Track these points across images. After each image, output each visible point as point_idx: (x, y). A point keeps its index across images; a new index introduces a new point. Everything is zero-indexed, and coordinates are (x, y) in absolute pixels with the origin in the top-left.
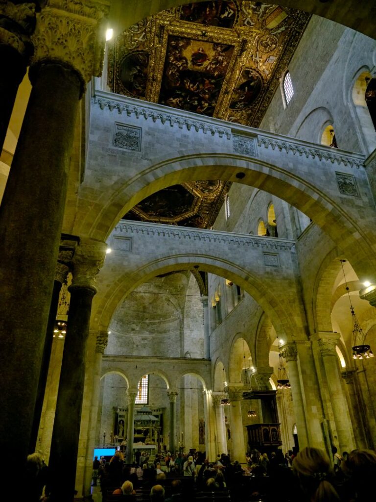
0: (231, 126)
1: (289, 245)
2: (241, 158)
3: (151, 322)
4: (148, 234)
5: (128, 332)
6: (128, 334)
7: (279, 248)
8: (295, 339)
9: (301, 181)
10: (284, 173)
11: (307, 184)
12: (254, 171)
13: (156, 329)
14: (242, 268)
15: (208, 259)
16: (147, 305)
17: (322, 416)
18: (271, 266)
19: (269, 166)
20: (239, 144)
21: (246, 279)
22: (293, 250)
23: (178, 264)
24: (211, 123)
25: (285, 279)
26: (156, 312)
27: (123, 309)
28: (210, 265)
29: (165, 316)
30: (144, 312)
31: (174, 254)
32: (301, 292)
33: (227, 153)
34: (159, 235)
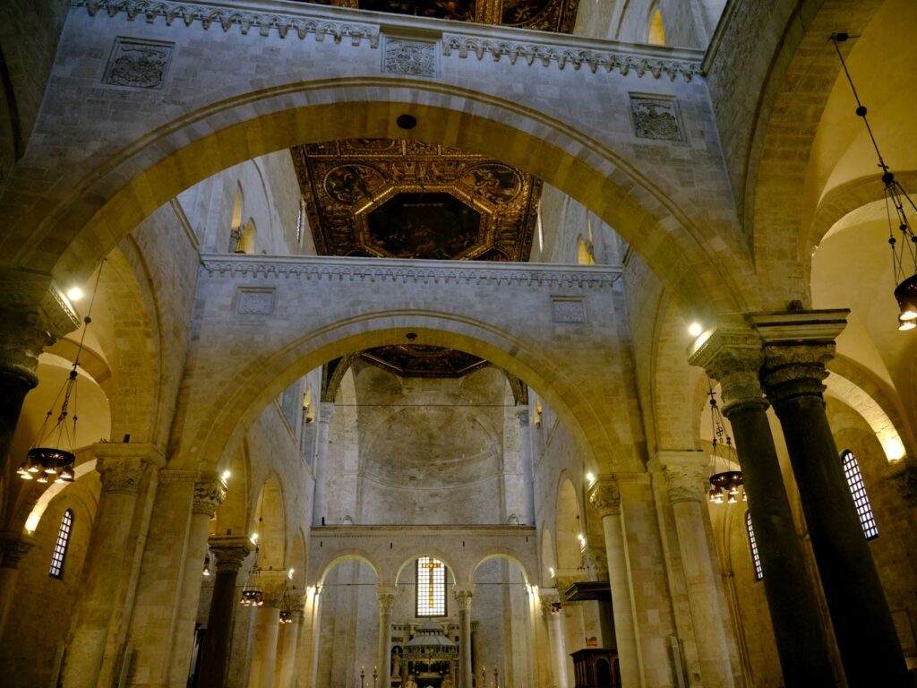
0: (380, 21)
1: (609, 278)
2: (399, 83)
3: (444, 462)
4: (309, 278)
5: (402, 484)
6: (402, 486)
7: (586, 285)
8: (614, 469)
9: (540, 118)
10: (502, 106)
11: (556, 125)
12: (430, 107)
13: (455, 476)
14: (505, 331)
15: (431, 319)
16: (435, 431)
17: (671, 631)
18: (567, 322)
19: (466, 94)
20: (400, 56)
21: (513, 353)
22: (617, 287)
23: (367, 333)
24: (333, 18)
25: (597, 346)
26: (452, 444)
27: (390, 441)
28: (437, 331)
29: (469, 450)
30: (432, 445)
31: (360, 313)
32: (632, 374)
33: (366, 76)
34: (330, 279)
